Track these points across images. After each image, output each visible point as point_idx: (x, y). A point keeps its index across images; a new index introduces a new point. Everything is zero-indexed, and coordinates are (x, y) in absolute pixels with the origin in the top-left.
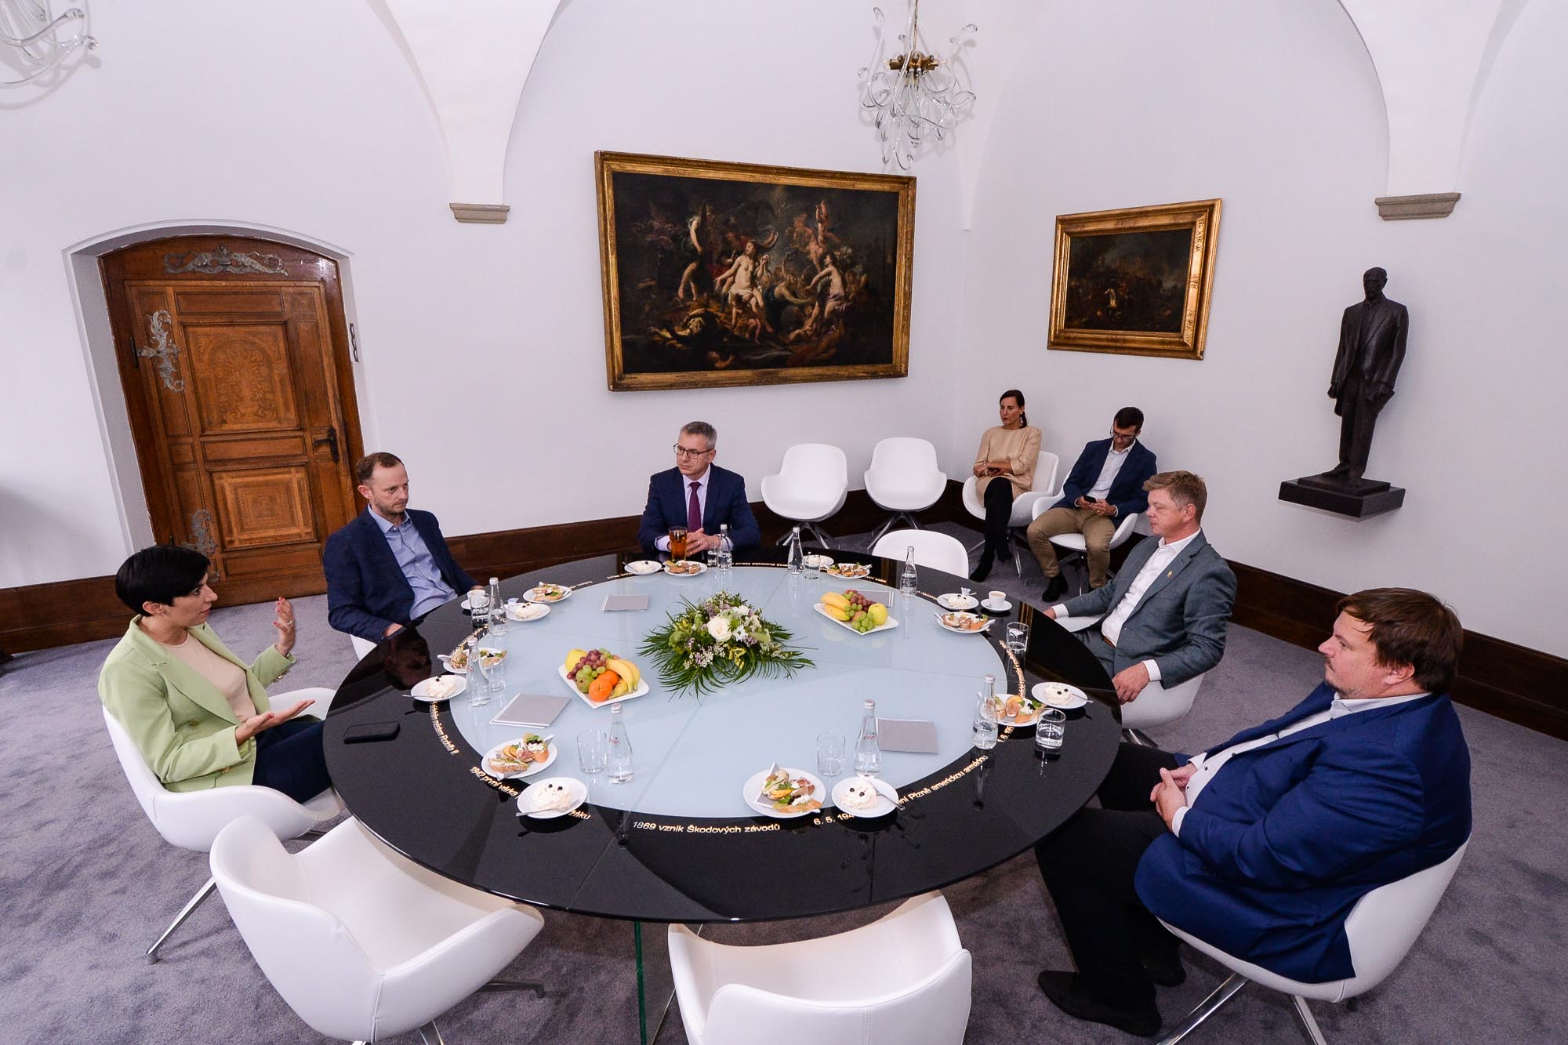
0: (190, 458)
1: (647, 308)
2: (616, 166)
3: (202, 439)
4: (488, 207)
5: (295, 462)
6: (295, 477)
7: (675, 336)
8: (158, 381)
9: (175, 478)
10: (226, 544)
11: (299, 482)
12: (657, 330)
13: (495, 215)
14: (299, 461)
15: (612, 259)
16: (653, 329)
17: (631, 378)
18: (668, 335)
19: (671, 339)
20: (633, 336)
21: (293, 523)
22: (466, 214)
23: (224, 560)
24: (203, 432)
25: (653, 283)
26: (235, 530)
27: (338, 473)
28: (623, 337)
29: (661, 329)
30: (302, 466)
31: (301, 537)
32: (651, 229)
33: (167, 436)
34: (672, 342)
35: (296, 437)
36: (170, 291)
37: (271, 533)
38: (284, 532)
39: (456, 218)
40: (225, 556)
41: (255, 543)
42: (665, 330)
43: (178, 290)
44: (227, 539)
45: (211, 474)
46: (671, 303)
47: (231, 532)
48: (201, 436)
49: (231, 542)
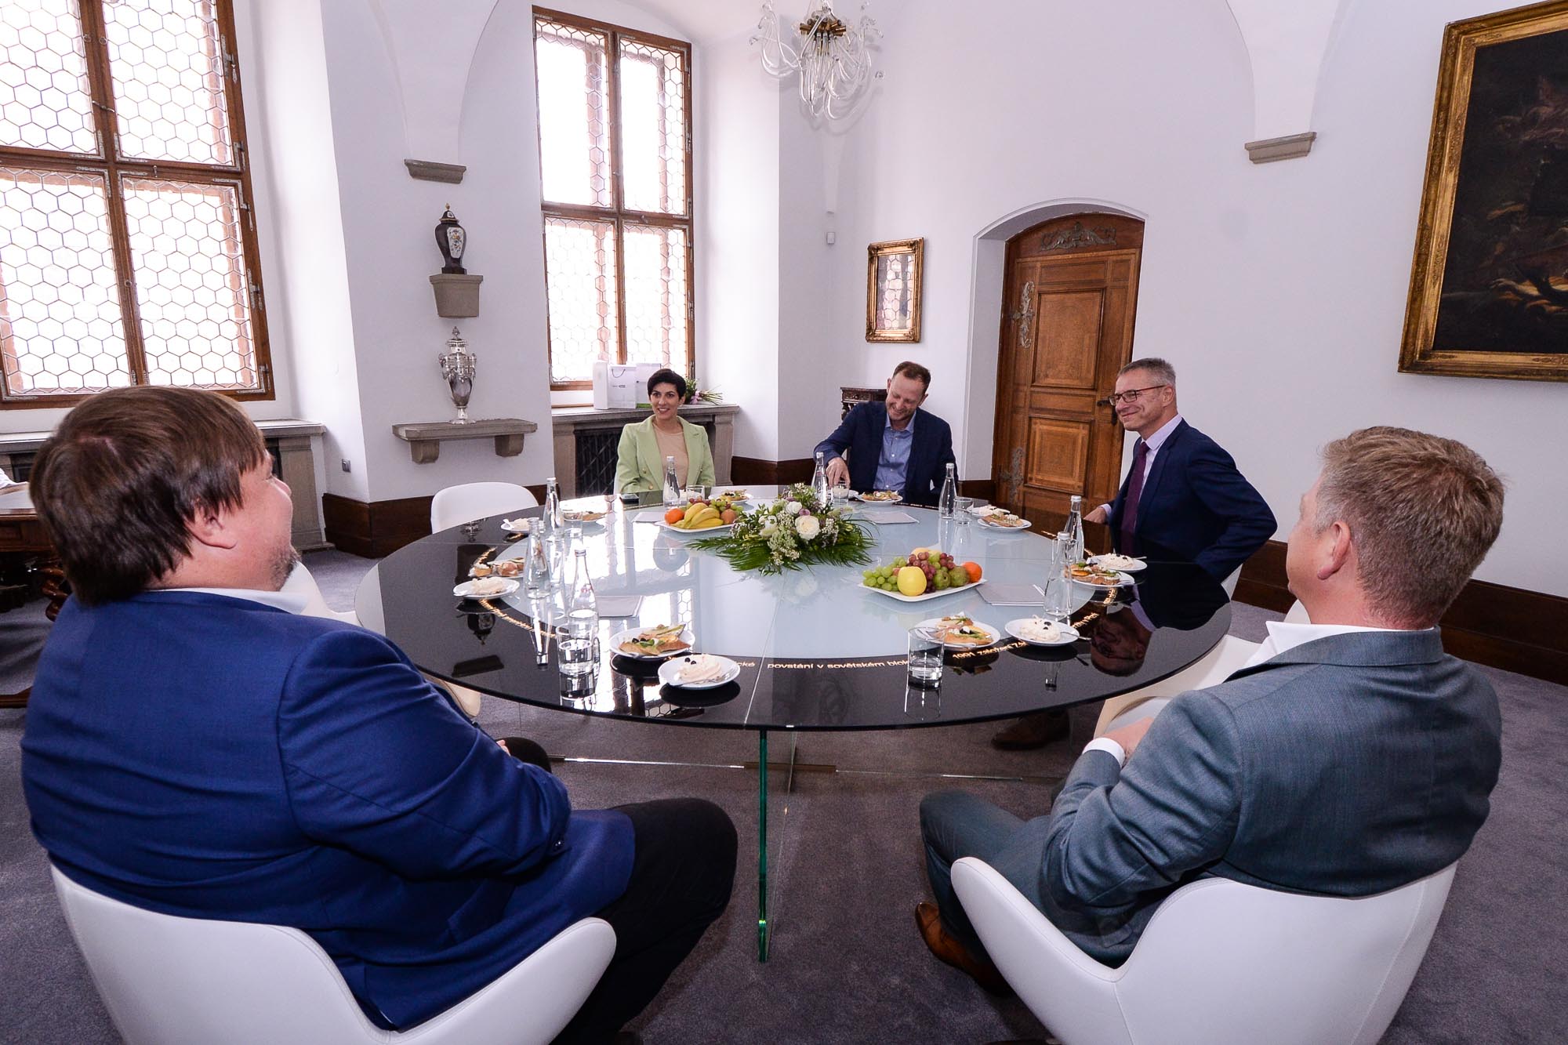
0: (1021, 405)
1: (1499, 248)
2: (1482, 39)
3: (1032, 389)
4: (1286, 139)
5: (1083, 419)
6: (1081, 433)
7: (1546, 291)
8: (1018, 338)
9: (1012, 418)
10: (1028, 479)
11: (1083, 438)
12: (1512, 283)
13: (1298, 146)
14: (1087, 418)
15: (1449, 180)
16: (1504, 281)
17: (1445, 357)
18: (1533, 291)
19: (1537, 298)
20: (1461, 293)
21: (1071, 474)
22: (1263, 153)
23: (1024, 493)
24: (1033, 381)
25: (1519, 207)
26: (1035, 471)
27: (1113, 435)
28: (1445, 295)
29: (1520, 281)
30: (1087, 423)
31: (1074, 488)
32: (1533, 121)
33: (1014, 384)
34: (1538, 302)
35: (1089, 396)
36: (1039, 265)
37: (1056, 479)
38: (1064, 481)
39: (1251, 159)
40: (1026, 489)
41: (1045, 486)
42: (1528, 282)
43: (1044, 264)
44: (1029, 475)
45: (1030, 418)
46: (1551, 238)
47: (1032, 470)
48: (1032, 386)
49: (1031, 479)
